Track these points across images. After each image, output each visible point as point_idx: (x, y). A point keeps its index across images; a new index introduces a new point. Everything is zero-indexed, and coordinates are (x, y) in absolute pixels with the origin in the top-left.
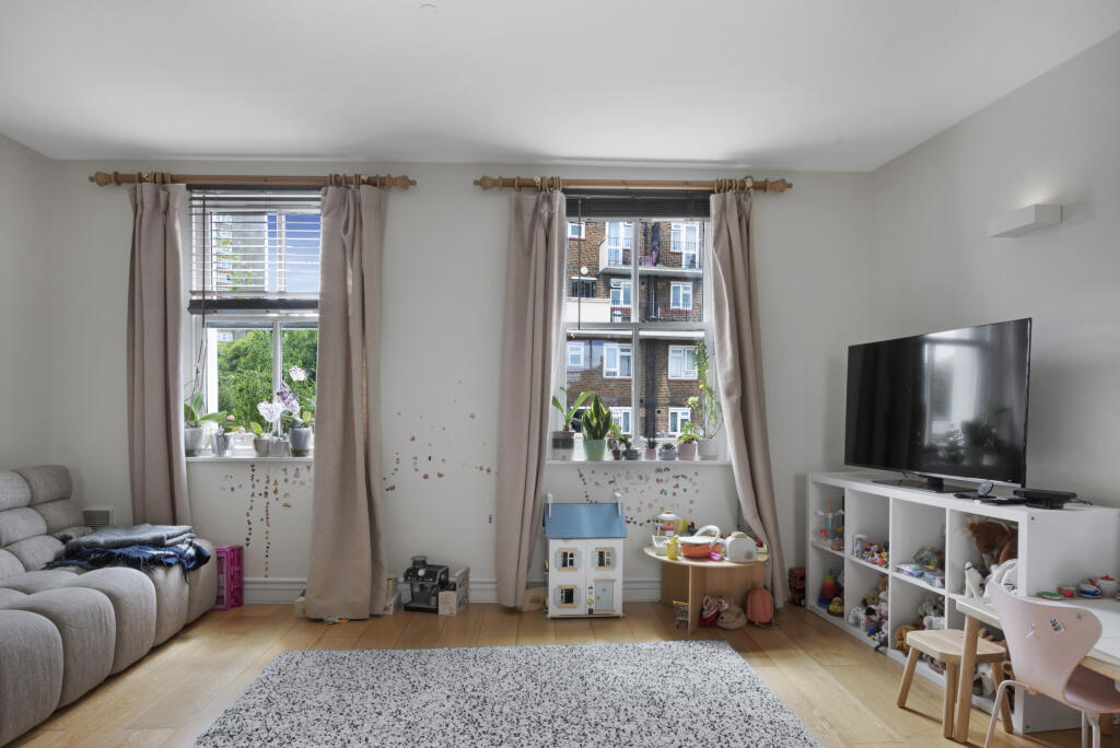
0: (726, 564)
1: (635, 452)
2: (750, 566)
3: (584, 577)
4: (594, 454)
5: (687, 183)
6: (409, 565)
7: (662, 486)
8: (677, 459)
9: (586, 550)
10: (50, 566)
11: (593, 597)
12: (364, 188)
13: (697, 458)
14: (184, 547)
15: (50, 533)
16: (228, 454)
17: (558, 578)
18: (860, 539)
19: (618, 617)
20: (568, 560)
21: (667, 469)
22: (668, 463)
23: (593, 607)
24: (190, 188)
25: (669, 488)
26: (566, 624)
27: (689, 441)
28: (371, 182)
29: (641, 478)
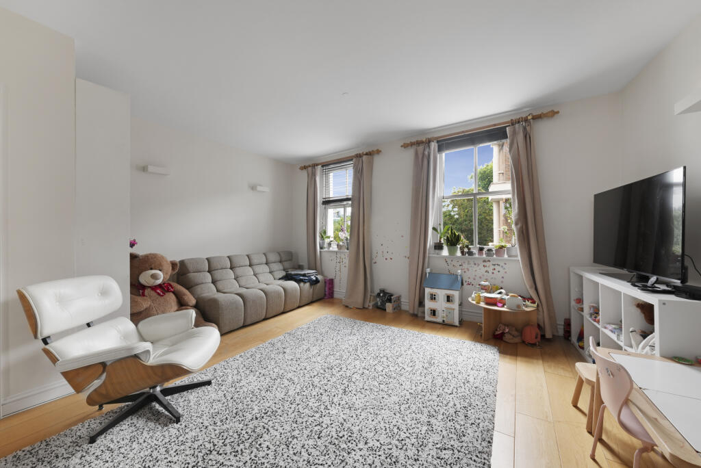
0: (503, 309)
1: (472, 252)
2: (517, 312)
3: (440, 305)
4: (452, 252)
5: (495, 125)
6: (379, 291)
7: (486, 269)
8: (495, 256)
9: (441, 294)
10: (280, 279)
11: (445, 315)
12: (364, 156)
13: (506, 256)
14: (312, 277)
15: (284, 270)
16: (331, 249)
17: (429, 304)
18: (593, 307)
19: (456, 326)
20: (433, 297)
21: (489, 261)
22: (489, 258)
23: (445, 319)
24: (323, 166)
25: (490, 270)
26: (432, 324)
27: (502, 247)
28: (367, 154)
29: (475, 264)
